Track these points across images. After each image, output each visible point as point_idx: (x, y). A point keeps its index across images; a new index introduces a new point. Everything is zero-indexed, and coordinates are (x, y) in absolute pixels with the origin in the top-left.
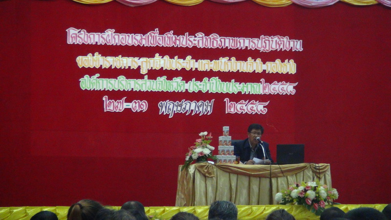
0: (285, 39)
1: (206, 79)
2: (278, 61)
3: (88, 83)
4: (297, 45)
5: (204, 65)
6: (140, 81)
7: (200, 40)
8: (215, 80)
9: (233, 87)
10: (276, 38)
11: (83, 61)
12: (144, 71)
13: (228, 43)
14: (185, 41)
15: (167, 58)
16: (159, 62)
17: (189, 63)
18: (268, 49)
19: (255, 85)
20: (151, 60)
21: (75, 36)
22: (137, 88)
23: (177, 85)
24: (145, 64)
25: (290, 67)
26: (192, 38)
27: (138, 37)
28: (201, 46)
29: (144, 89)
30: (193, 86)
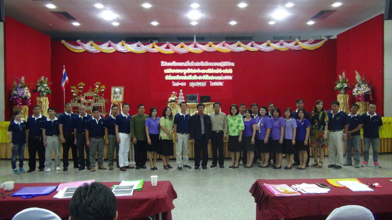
0: (229, 62)
1: (204, 76)
2: (227, 69)
3: (167, 78)
4: (233, 64)
5: (203, 71)
6: (183, 77)
8: (207, 76)
9: (212, 78)
10: (226, 62)
11: (166, 71)
12: (184, 74)
13: (211, 64)
14: (197, 64)
15: (192, 69)
16: (189, 71)
17: (199, 71)
18: (223, 66)
19: (219, 77)
20: (187, 70)
22: (182, 79)
23: (195, 77)
24: (185, 71)
25: (230, 71)
26: (199, 63)
27: (183, 63)
28: (202, 65)
29: (185, 79)
30: (200, 78)
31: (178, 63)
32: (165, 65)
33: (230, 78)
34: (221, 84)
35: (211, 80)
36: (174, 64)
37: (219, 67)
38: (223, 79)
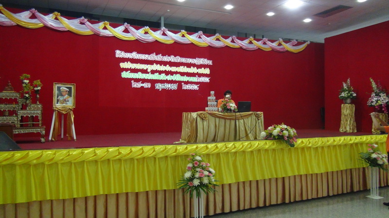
0: (206, 60)
1: (174, 75)
2: (203, 69)
3: (125, 75)
4: (210, 62)
5: (174, 69)
6: (147, 75)
7: (172, 59)
8: (178, 75)
9: (185, 78)
10: (202, 59)
11: (123, 65)
12: (149, 71)
13: (184, 60)
14: (166, 59)
15: (159, 65)
16: (155, 67)
17: (168, 68)
18: (199, 64)
19: (194, 78)
20: (152, 66)
21: (119, 54)
22: (146, 78)
23: (163, 77)
24: (150, 68)
25: (207, 71)
26: (169, 58)
27: (147, 56)
28: (173, 61)
29: (149, 78)
30: (169, 78)
31: (140, 55)
32: (121, 56)
33: (207, 80)
34: (196, 87)
35: (183, 82)
36: (134, 55)
37: (194, 65)
38: (199, 81)
